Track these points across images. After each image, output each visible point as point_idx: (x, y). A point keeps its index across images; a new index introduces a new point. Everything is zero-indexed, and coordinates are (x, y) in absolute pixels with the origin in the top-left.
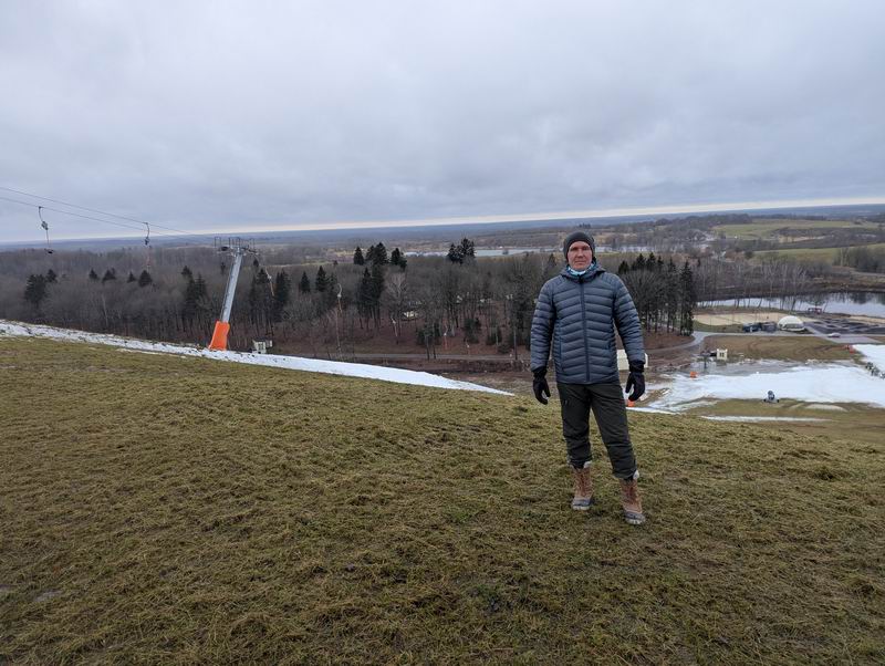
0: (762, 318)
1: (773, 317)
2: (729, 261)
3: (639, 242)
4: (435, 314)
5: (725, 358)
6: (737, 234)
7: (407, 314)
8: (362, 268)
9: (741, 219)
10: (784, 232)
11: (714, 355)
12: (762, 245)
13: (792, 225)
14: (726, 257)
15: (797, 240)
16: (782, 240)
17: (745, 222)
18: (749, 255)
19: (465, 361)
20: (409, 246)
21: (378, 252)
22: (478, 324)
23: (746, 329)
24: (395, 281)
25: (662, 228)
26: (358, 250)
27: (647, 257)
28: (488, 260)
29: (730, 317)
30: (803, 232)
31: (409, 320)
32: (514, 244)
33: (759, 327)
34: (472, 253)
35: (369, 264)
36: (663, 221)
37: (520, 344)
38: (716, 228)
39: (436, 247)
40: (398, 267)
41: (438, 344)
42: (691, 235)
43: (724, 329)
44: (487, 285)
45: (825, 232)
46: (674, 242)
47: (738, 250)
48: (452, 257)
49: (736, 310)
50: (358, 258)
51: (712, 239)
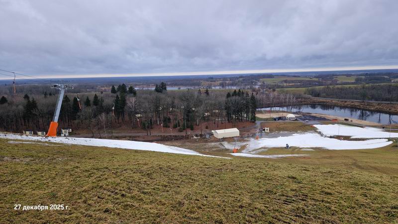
0: (280, 115)
1: (284, 114)
2: (266, 92)
3: (232, 85)
4: (150, 115)
5: (268, 131)
6: (268, 81)
7: (137, 115)
8: (115, 95)
9: (270, 76)
10: (286, 81)
11: (264, 130)
12: (278, 87)
13: (288, 79)
14: (266, 91)
15: (290, 84)
16: (285, 84)
17: (271, 77)
18: (274, 90)
19: (164, 136)
20: (136, 85)
21: (122, 88)
22: (169, 119)
23: (275, 119)
24: (131, 101)
25: (241, 79)
26: (113, 87)
27: (237, 91)
28: (172, 91)
29: (269, 114)
30: (292, 82)
32: (182, 85)
33: (280, 118)
34: (165, 89)
35: (118, 93)
36: (241, 76)
37: (188, 127)
38: (261, 80)
39: (148, 85)
40: (132, 95)
41: (152, 128)
42: (252, 82)
43: (267, 119)
44: (173, 103)
45: (300, 81)
46: (246, 85)
47: (270, 88)
48: (157, 90)
49: (270, 112)
50: (113, 91)
51: (260, 84)
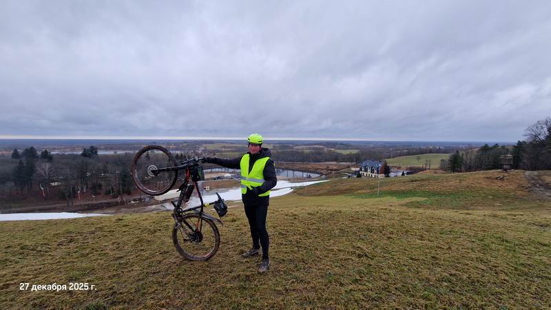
0: (219, 175)
1: (222, 174)
3: (176, 149)
4: (72, 182)
5: (208, 189)
6: (210, 147)
7: (53, 184)
8: (18, 160)
9: (211, 142)
10: (224, 147)
11: (205, 188)
12: (218, 151)
13: (226, 145)
15: (228, 150)
16: (224, 149)
17: (213, 144)
18: (214, 154)
19: (92, 204)
20: (54, 149)
21: (30, 152)
22: (100, 186)
23: (215, 179)
24: (44, 167)
25: (185, 144)
26: (16, 150)
27: (180, 155)
28: (106, 156)
29: (210, 175)
30: (229, 147)
31: (54, 187)
32: (120, 149)
33: (219, 178)
34: (96, 152)
35: (24, 160)
36: (185, 142)
37: (124, 192)
38: (203, 145)
39: (74, 149)
40: (46, 160)
41: (74, 197)
42: (195, 147)
43: (208, 179)
45: (236, 147)
46: (189, 150)
47: (211, 152)
48: (84, 155)
50: (16, 155)
51: (202, 149)
